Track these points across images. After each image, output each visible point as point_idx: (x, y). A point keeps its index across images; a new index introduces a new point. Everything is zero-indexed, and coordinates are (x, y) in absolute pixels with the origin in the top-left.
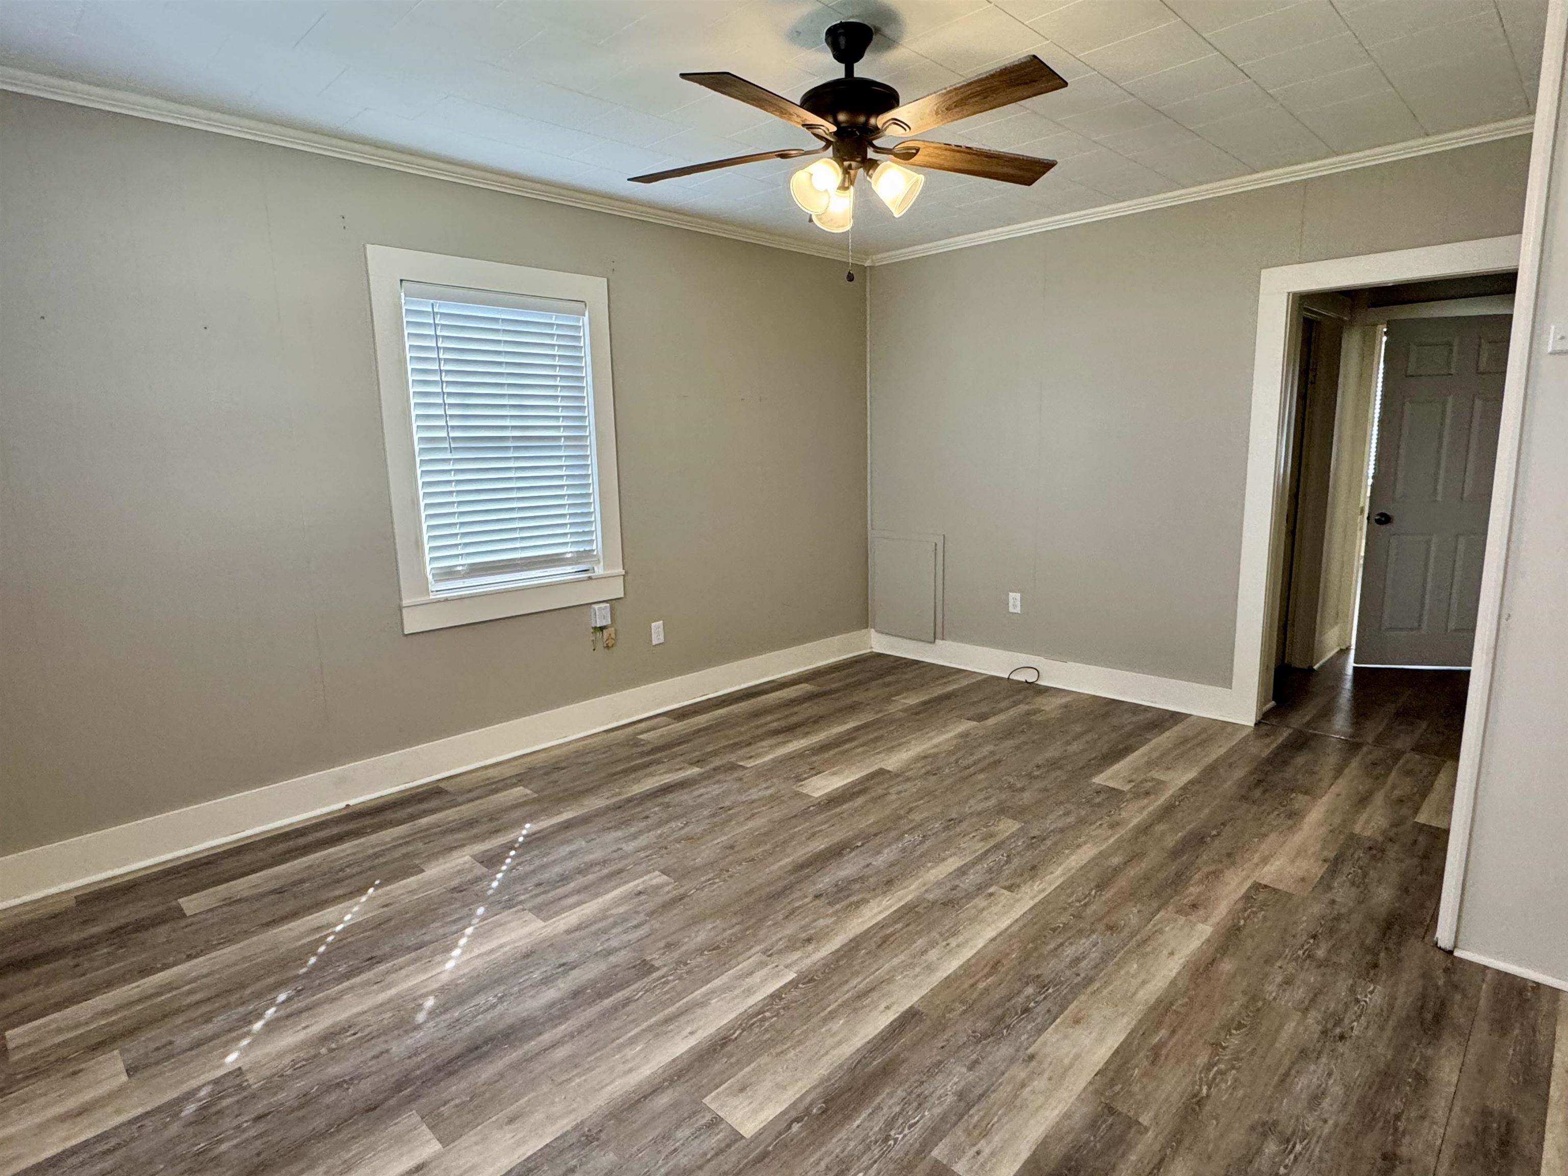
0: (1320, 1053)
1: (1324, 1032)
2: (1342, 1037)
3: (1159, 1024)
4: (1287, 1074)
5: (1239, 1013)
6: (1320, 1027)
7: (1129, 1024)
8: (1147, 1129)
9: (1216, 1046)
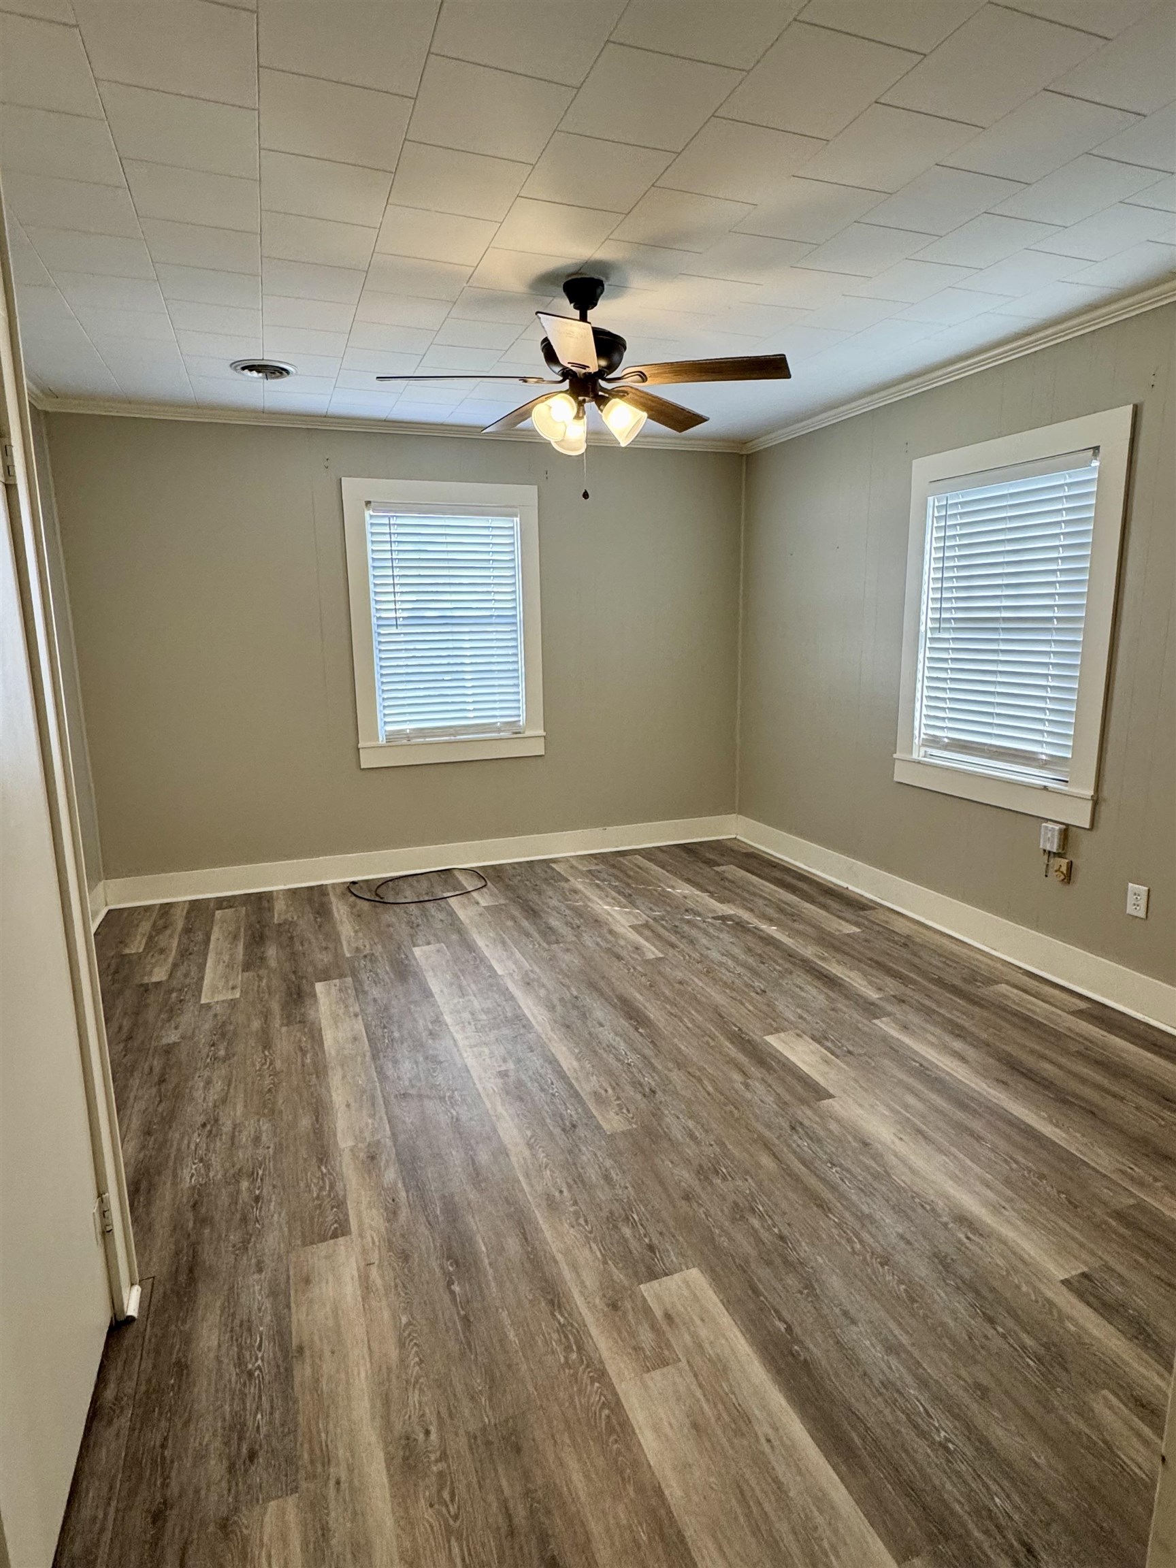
0: (215, 1106)
1: (216, 1120)
2: (204, 1125)
3: (315, 1064)
4: (229, 1085)
5: (274, 1097)
6: (220, 1123)
7: (330, 1054)
8: (281, 1026)
9: (276, 1074)
